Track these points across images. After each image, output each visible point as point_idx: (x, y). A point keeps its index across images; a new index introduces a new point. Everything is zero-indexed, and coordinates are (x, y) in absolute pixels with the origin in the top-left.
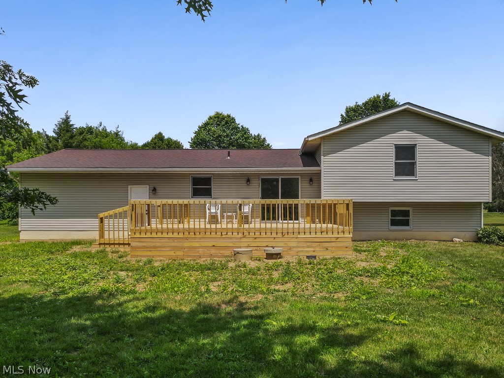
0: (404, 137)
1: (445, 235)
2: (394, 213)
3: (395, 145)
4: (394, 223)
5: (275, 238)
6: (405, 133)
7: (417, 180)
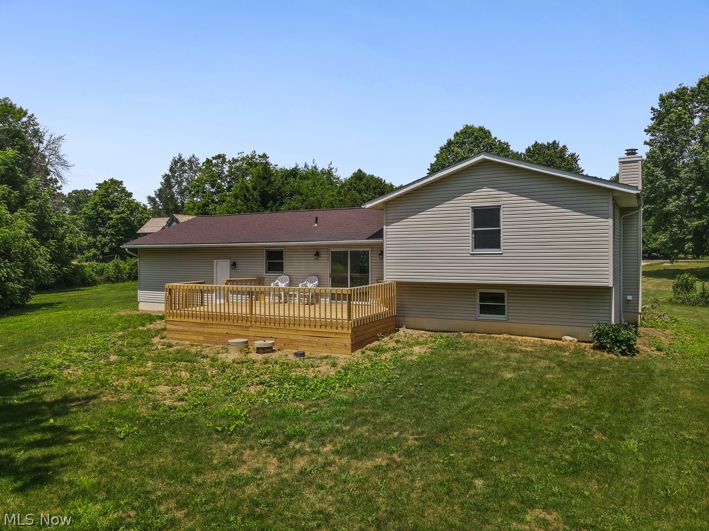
0: (484, 197)
1: (553, 330)
2: (484, 297)
3: (472, 208)
4: (484, 309)
5: (278, 329)
6: (485, 191)
7: (501, 254)
